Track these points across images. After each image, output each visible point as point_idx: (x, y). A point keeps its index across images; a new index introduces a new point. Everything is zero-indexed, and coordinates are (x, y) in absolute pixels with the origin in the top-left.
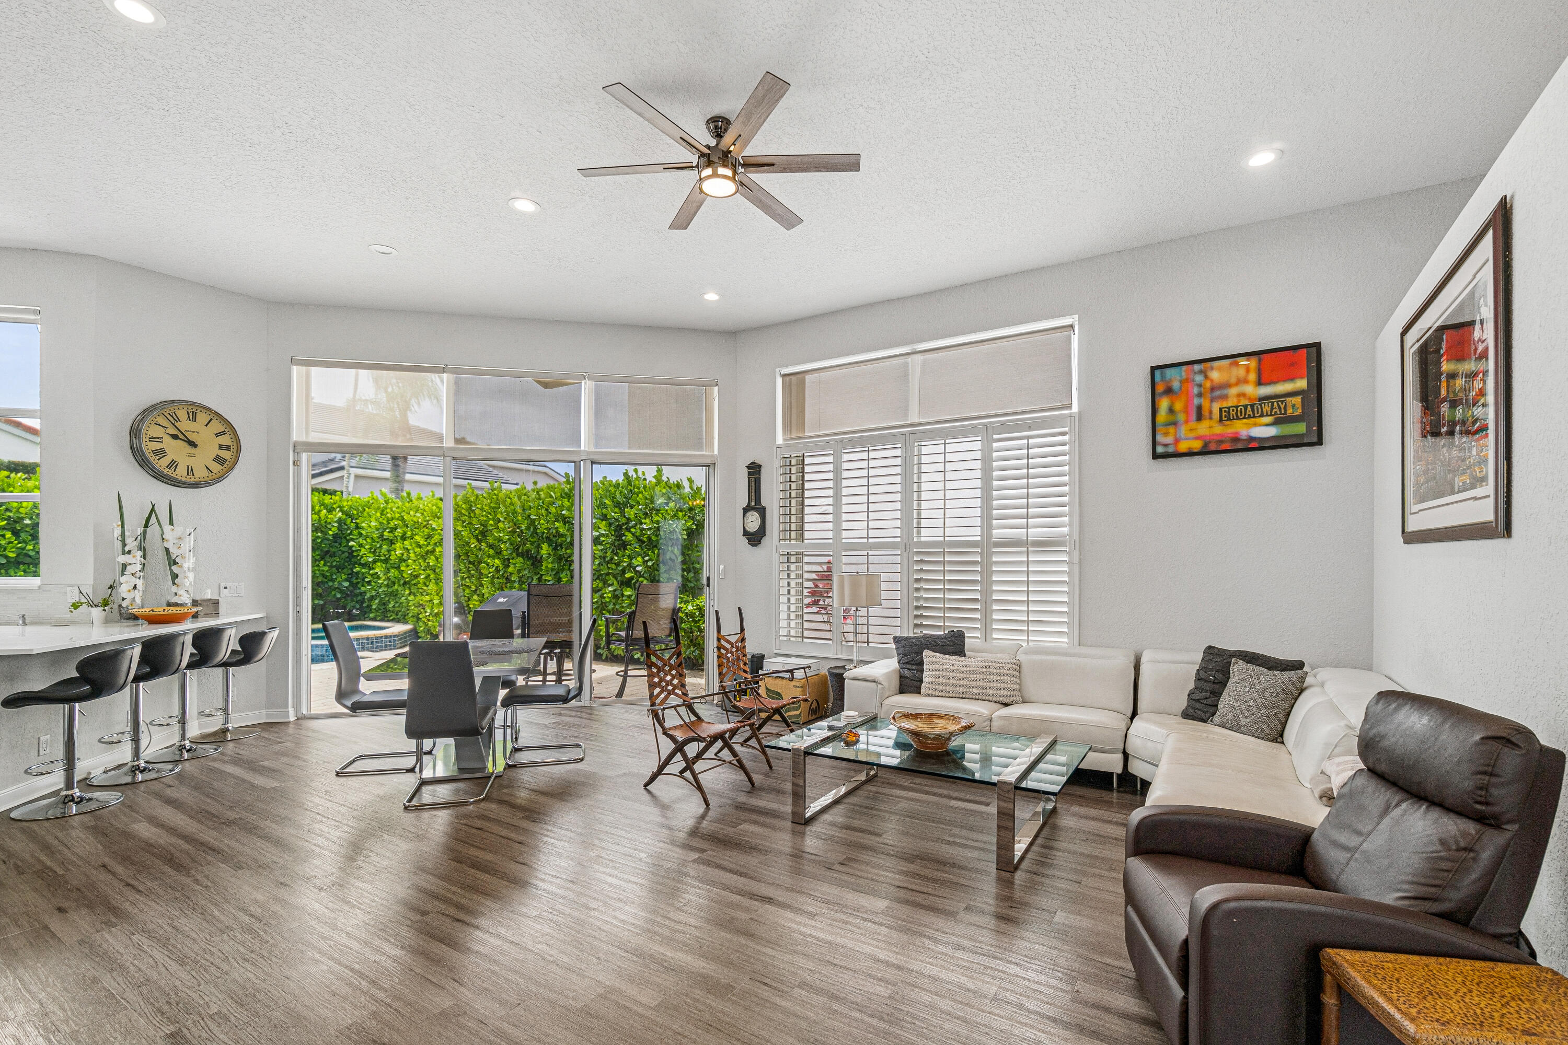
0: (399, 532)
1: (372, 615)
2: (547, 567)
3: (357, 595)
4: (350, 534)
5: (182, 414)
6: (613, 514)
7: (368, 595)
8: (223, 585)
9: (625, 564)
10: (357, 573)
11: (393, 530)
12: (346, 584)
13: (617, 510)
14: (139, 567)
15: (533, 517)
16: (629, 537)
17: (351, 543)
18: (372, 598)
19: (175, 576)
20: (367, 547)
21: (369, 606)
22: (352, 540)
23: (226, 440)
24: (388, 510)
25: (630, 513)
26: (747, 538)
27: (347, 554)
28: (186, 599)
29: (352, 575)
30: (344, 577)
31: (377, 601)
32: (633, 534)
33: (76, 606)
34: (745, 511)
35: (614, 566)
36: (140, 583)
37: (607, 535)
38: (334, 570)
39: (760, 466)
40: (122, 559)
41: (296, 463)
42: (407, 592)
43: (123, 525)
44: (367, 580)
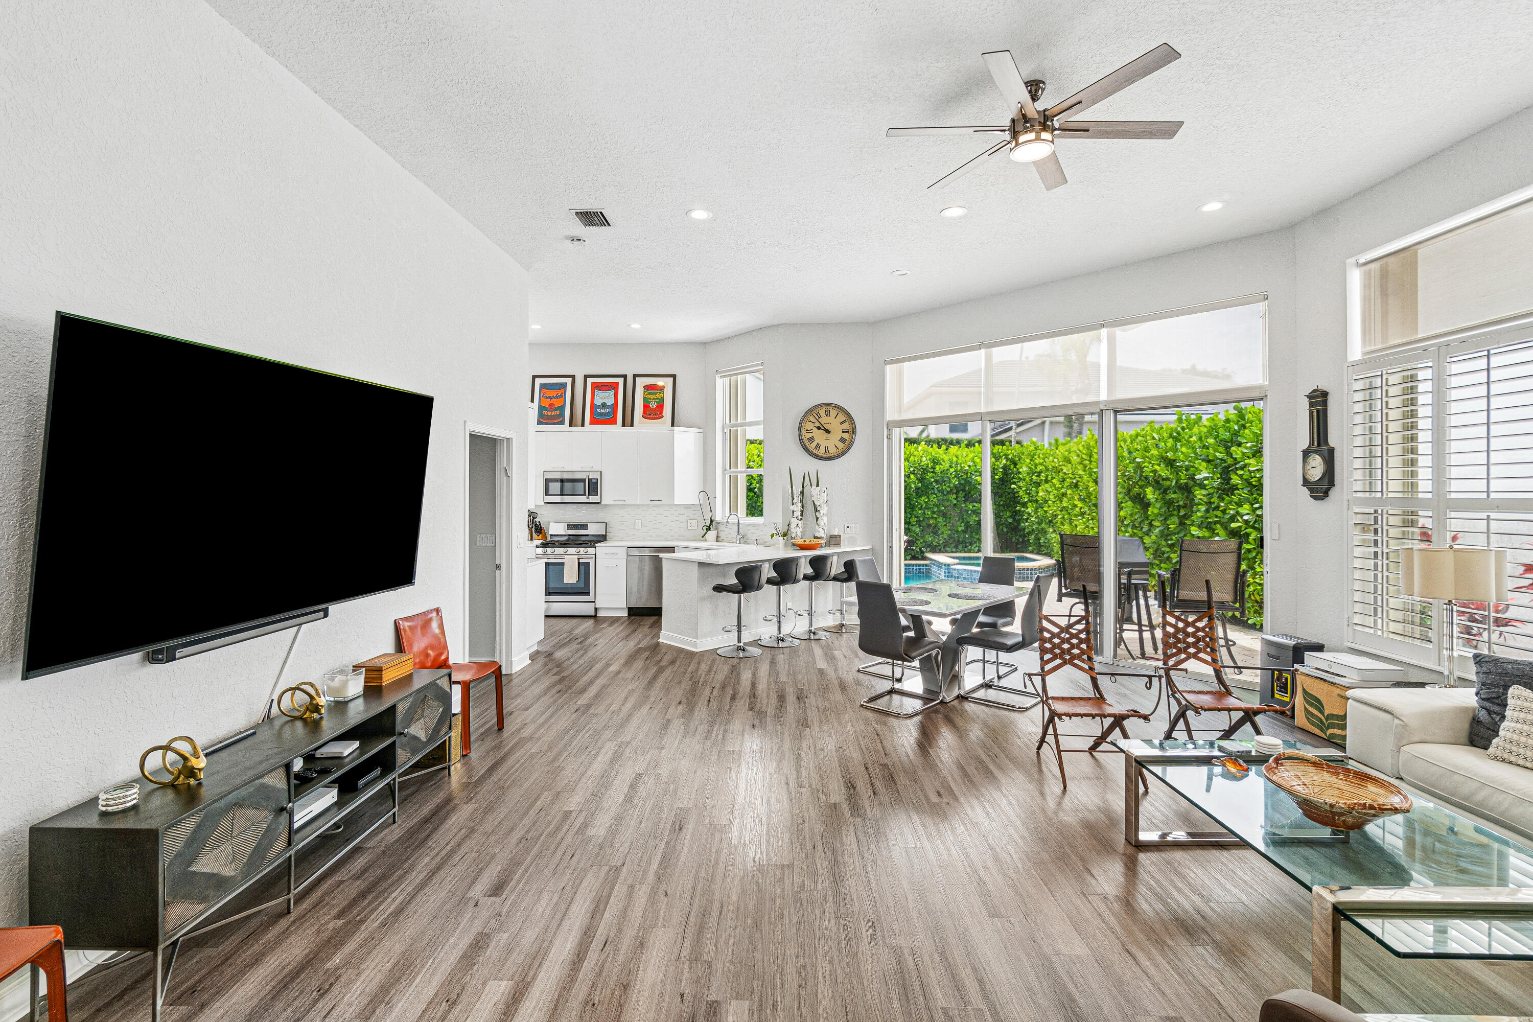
0: (1043, 475)
1: (1030, 548)
2: (1152, 512)
3: (1020, 530)
4: (1013, 478)
5: (822, 412)
6: (1217, 454)
7: (1027, 531)
8: (846, 526)
9: (1232, 512)
10: (1019, 511)
11: (1039, 474)
12: (1010, 520)
13: (1221, 449)
14: (799, 513)
15: (1138, 460)
16: (1235, 480)
17: (1013, 486)
18: (1029, 533)
19: (817, 519)
20: (1024, 489)
21: (1029, 540)
22: (1014, 483)
23: (846, 426)
24: (1036, 457)
25: (1237, 452)
26: (1310, 489)
27: (1011, 495)
28: (821, 534)
29: (1015, 513)
30: (1008, 514)
31: (1033, 536)
32: (1241, 476)
33: (772, 536)
34: (1306, 454)
35: (1219, 513)
36: (800, 523)
37: (1212, 478)
38: (1001, 508)
39: (1325, 394)
40: (792, 508)
41: (889, 437)
42: (1051, 530)
43: (792, 487)
44: (1025, 517)
